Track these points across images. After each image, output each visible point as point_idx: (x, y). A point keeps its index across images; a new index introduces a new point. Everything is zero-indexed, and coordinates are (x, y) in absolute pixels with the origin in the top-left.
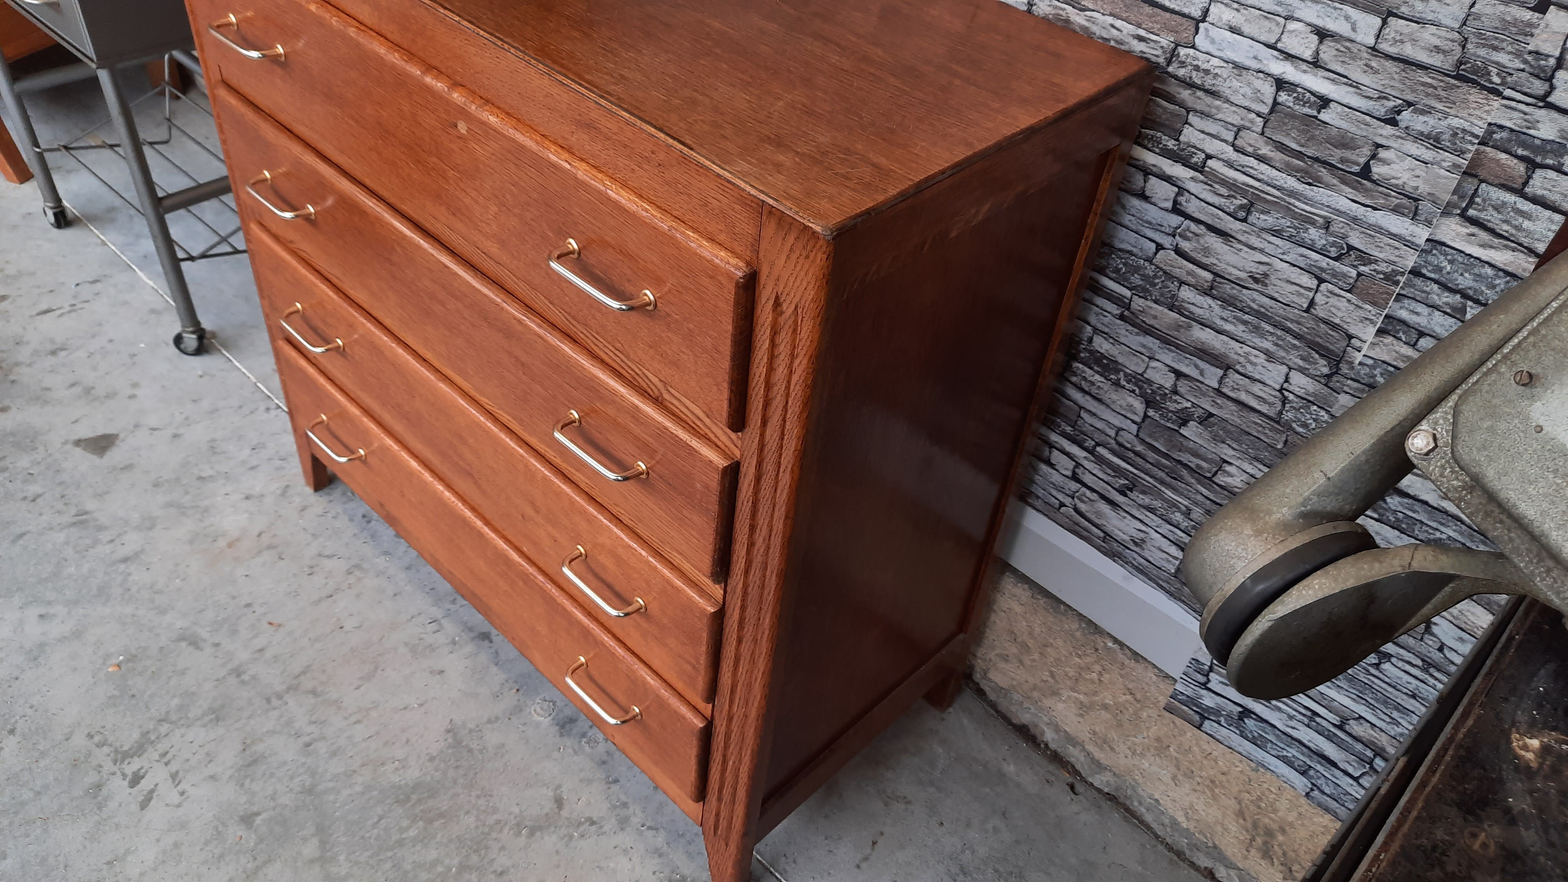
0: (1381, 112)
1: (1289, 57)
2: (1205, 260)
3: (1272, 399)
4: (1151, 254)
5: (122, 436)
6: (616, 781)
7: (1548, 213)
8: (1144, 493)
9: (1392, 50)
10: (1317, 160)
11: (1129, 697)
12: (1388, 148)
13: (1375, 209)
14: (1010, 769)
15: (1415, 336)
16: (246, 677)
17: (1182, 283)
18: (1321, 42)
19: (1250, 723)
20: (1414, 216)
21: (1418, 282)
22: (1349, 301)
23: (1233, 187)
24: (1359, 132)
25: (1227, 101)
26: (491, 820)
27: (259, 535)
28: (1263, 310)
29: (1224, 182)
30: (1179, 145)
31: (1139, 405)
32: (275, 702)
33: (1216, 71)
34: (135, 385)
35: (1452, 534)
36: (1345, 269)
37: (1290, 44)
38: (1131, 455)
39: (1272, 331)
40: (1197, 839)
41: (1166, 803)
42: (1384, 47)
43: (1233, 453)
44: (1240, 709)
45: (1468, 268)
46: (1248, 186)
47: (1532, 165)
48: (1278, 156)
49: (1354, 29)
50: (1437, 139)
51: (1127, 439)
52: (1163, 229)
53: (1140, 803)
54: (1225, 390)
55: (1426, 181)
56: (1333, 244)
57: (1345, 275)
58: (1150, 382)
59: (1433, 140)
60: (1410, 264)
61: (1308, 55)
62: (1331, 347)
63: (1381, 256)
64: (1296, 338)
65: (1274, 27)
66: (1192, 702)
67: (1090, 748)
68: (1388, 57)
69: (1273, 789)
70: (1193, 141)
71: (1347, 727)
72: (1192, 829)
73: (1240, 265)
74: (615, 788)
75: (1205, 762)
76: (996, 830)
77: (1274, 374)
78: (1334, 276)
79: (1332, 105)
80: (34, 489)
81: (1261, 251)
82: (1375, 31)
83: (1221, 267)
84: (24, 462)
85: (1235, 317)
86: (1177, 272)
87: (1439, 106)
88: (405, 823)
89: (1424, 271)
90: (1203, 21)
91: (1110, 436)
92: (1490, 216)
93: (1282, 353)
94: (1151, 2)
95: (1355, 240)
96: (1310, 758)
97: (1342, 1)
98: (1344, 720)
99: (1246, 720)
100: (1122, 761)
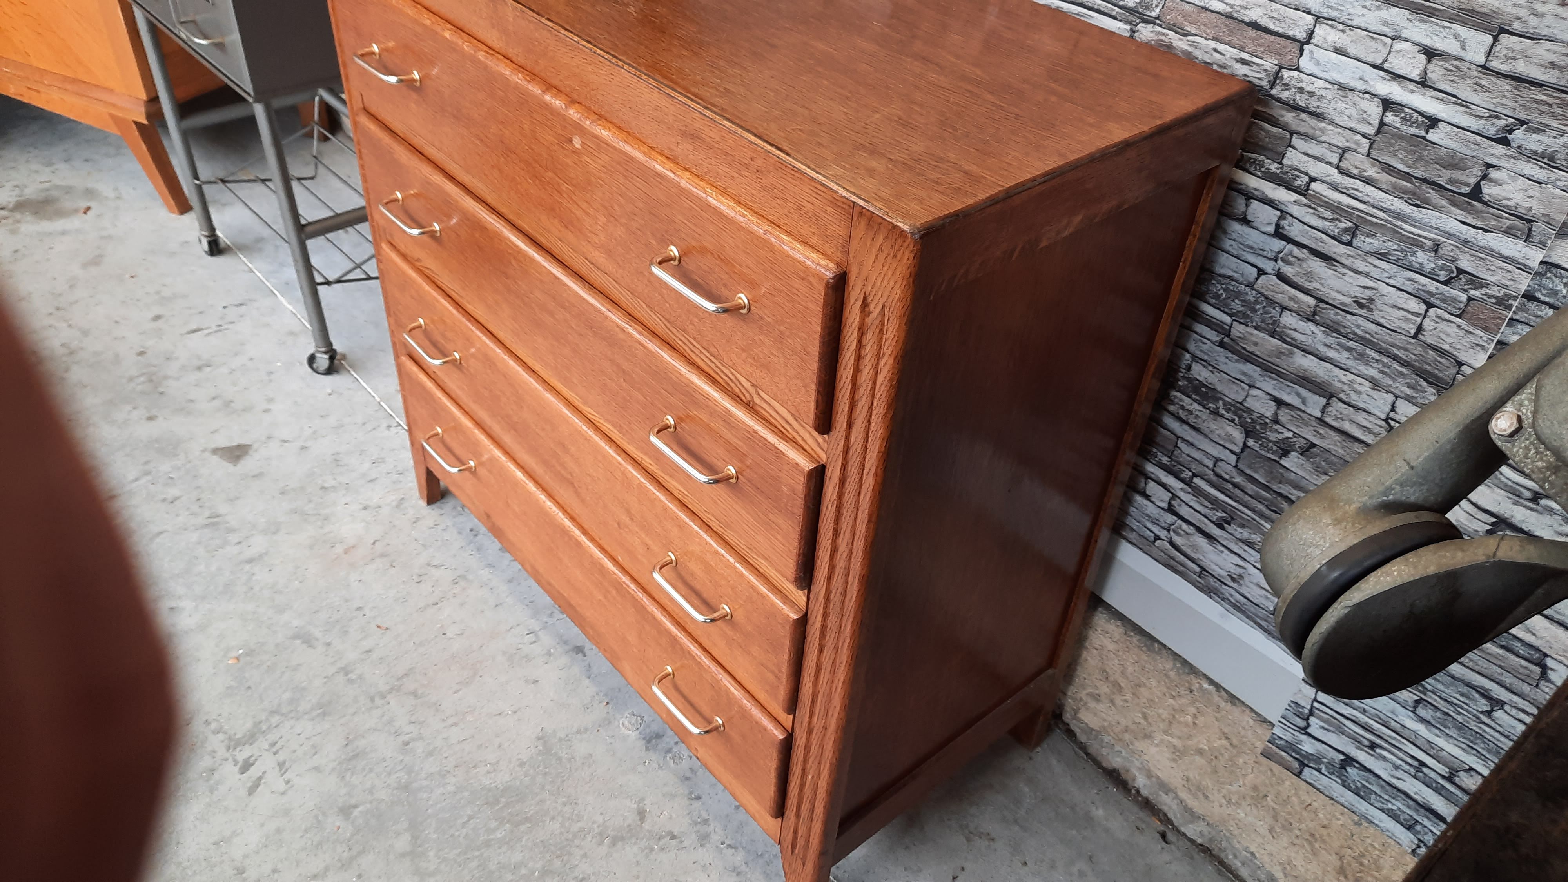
0: (1492, 131)
1: (1396, 77)
2: (1308, 285)
3: (1377, 429)
4: (1252, 280)
5: (255, 446)
6: (699, 798)
8: (1242, 526)
9: (1504, 68)
10: (1425, 181)
11: (1225, 742)
12: (1498, 168)
13: (1486, 231)
14: (1099, 813)
16: (353, 676)
17: (1284, 308)
18: (1429, 61)
19: (1352, 772)
20: (1528, 238)
21: (1532, 306)
22: (1459, 326)
23: (1338, 210)
24: (1469, 152)
25: (1332, 123)
26: (575, 827)
27: (374, 544)
28: (1368, 336)
29: (1328, 205)
30: (1281, 168)
31: (1238, 435)
32: (379, 701)
33: (1322, 92)
34: (270, 400)
36: (1455, 293)
37: (1397, 64)
38: (1230, 486)
39: (1377, 357)
41: (1263, 857)
42: (1495, 64)
44: (1342, 757)
46: (1353, 208)
48: (1384, 178)
49: (1463, 48)
50: (1552, 158)
51: (1226, 470)
52: (1265, 254)
53: (1235, 856)
54: (1328, 420)
55: (1540, 202)
56: (1442, 268)
57: (1454, 300)
58: (1250, 411)
59: (1547, 159)
60: (1523, 288)
61: (1415, 74)
62: (1440, 375)
63: (1493, 279)
64: (1402, 365)
65: (1380, 47)
66: (1290, 747)
67: (1183, 795)
68: (1500, 74)
69: (1377, 846)
70: (1296, 164)
71: (1457, 780)
73: (1344, 290)
74: (697, 804)
75: (1305, 814)
76: (1081, 874)
77: (1380, 403)
78: (1443, 301)
79: (1440, 125)
80: (173, 492)
81: (1367, 275)
82: (1485, 49)
83: (1324, 292)
84: (165, 467)
85: (1339, 344)
86: (1279, 298)
87: (1554, 124)
88: (493, 824)
89: (1538, 295)
90: (1308, 42)
91: (1207, 467)
93: (1388, 381)
94: (1255, 25)
95: (1465, 263)
96: (1417, 811)
97: (1451, 20)
98: (1453, 770)
99: (1348, 769)
100: (1217, 810)
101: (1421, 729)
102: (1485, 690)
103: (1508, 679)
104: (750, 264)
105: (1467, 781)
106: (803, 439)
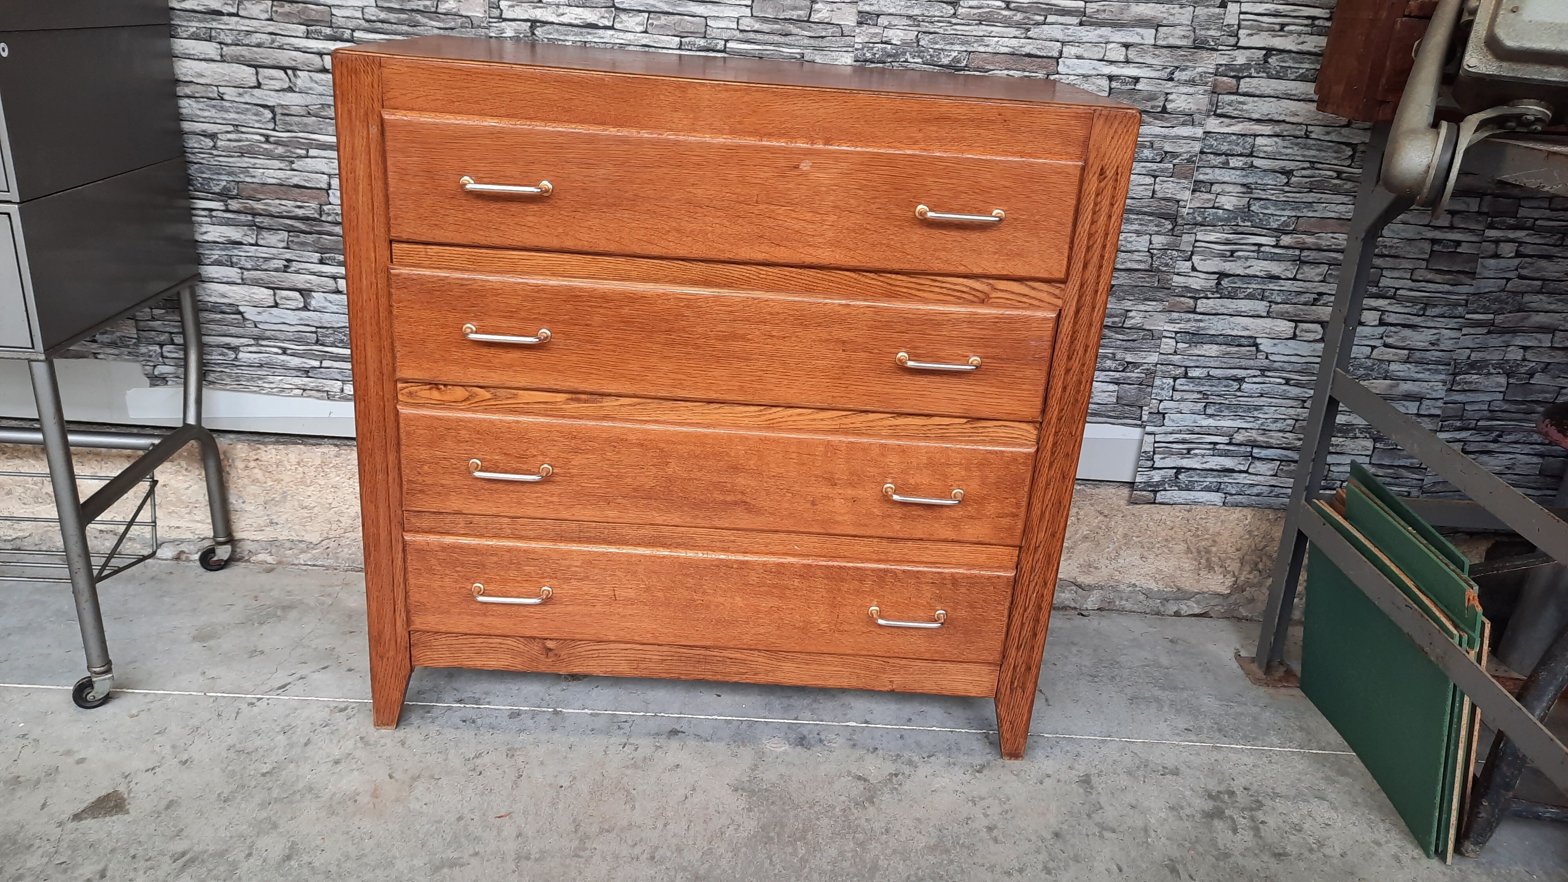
0: (1165, 76)
1: (1112, 62)
3: (1145, 259)
5: (121, 790)
7: (1251, 99)
9: (1164, 43)
11: (1101, 518)
12: (1172, 93)
13: (1173, 127)
15: (1208, 186)
16: (535, 856)
18: (1127, 50)
19: (1182, 477)
20: (1193, 123)
21: (1203, 156)
22: (1172, 182)
24: (1157, 90)
26: (838, 813)
32: (585, 854)
34: (68, 753)
35: (1255, 286)
36: (1166, 165)
37: (1111, 56)
39: (1136, 217)
40: (1167, 592)
41: (1140, 582)
42: (1160, 42)
43: (1131, 303)
44: (1175, 471)
45: (1224, 140)
47: (1238, 78)
49: (1143, 39)
50: (1194, 81)
55: (1194, 104)
56: (1157, 154)
57: (1167, 169)
59: (1192, 82)
60: (1198, 149)
61: (1122, 58)
62: (1170, 212)
63: (1183, 150)
64: (1150, 216)
65: (1100, 49)
66: (1147, 485)
68: (1163, 47)
69: (1203, 516)
71: (1234, 441)
72: (1161, 587)
75: (1159, 529)
76: (1079, 652)
77: (1142, 243)
78: (1162, 172)
79: (1141, 80)
80: (87, 870)
82: (1153, 36)
84: (32, 861)
87: (1191, 64)
89: (1205, 150)
90: (1061, 57)
92: (1228, 110)
93: (1145, 228)
94: (1029, 55)
95: (1168, 148)
96: (1219, 476)
97: (1133, 26)
98: (1231, 437)
99: (1180, 477)
100: (1105, 572)
101: (1211, 422)
102: (1235, 376)
103: (1244, 363)
104: (1008, 184)
105: (1239, 438)
106: (1040, 300)
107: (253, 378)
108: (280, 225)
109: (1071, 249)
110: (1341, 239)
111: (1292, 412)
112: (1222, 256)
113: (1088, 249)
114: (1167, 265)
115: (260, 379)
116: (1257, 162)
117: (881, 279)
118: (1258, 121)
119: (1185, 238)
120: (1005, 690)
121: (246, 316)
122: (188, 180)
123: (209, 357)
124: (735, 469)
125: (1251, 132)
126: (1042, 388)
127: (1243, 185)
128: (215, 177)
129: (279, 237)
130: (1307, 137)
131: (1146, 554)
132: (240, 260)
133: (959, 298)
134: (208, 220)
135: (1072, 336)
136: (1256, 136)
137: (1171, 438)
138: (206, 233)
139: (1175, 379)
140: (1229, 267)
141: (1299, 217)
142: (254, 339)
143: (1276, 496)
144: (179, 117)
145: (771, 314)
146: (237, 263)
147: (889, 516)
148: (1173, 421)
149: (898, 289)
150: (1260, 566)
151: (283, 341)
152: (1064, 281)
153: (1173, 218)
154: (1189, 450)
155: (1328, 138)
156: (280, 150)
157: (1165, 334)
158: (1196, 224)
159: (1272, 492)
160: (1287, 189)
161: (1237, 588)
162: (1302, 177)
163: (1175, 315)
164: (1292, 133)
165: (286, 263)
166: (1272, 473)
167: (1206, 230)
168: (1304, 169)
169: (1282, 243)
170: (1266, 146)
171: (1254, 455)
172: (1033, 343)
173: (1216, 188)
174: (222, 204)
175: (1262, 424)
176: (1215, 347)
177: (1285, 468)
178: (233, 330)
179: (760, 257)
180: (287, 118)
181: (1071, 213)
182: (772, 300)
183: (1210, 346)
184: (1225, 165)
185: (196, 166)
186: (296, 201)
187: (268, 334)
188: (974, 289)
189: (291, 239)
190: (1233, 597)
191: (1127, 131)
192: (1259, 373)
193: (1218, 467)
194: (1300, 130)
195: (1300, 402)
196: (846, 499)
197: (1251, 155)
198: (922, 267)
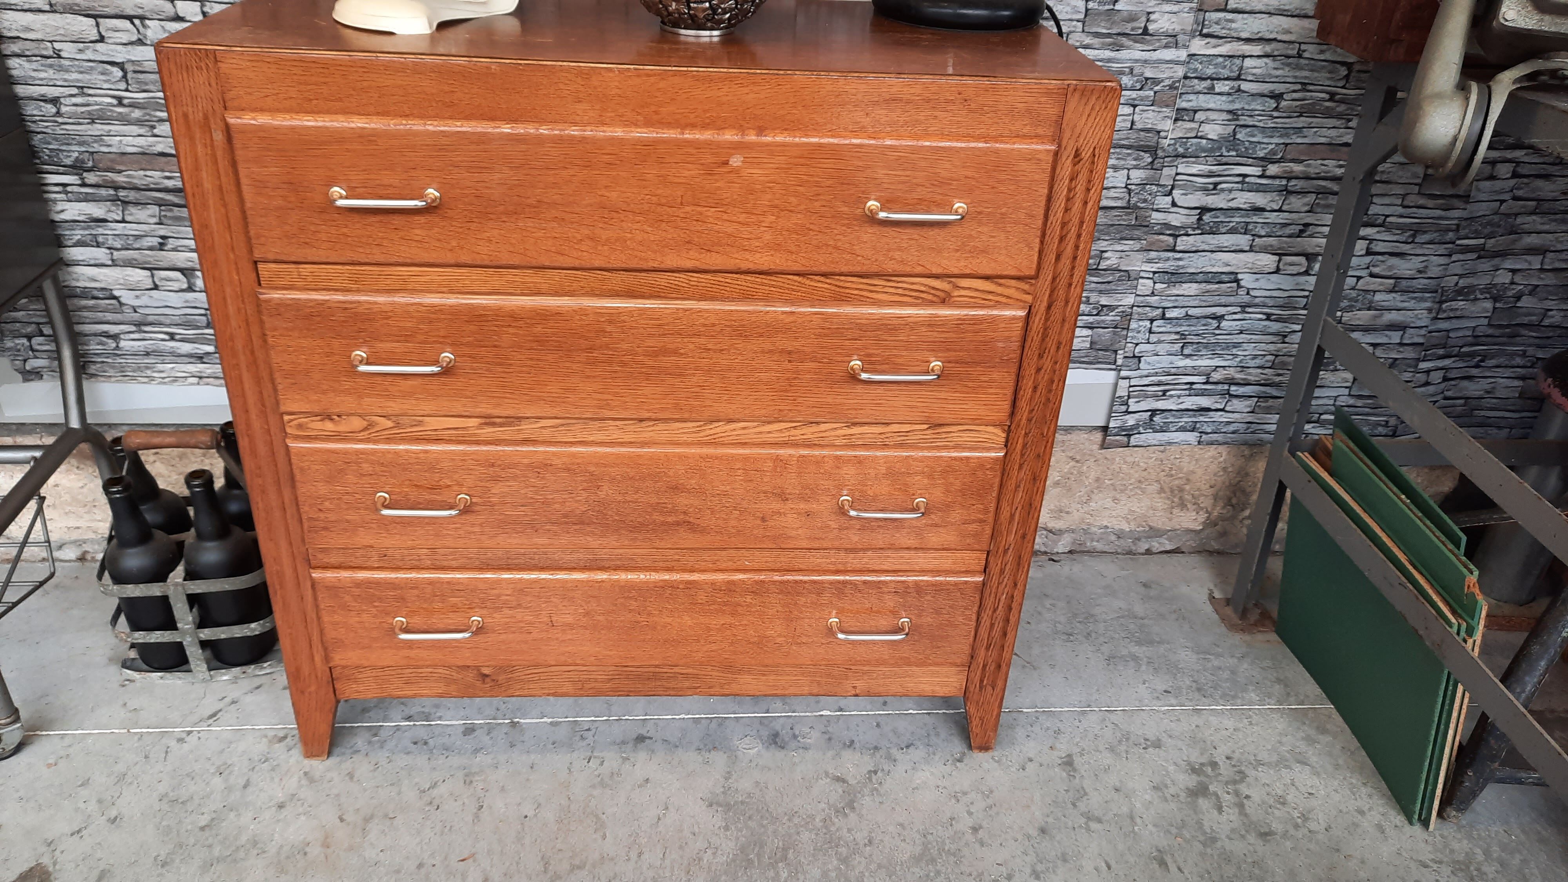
3: (1122, 195)
7: (1241, 15)
10: (1118, 34)
11: (1072, 463)
12: (1153, 13)
13: (1155, 50)
15: (1192, 114)
19: (1157, 419)
20: (1176, 45)
21: (1187, 82)
22: (1153, 111)
24: (1138, 9)
26: (818, 824)
27: (342, 820)
35: (1238, 220)
36: (1147, 93)
40: (1139, 532)
41: (1112, 523)
43: (1106, 243)
44: (1150, 413)
45: (1210, 63)
48: (1095, 41)
55: (1177, 24)
56: (1137, 82)
57: (1147, 97)
60: (1181, 74)
62: (1150, 144)
63: (1165, 76)
64: (1128, 148)
66: (1121, 430)
69: (1177, 456)
71: (1211, 380)
72: (1133, 527)
75: (1132, 471)
77: (1120, 178)
78: (1141, 100)
89: (1189, 75)
92: (1215, 29)
93: (1123, 162)
95: (1148, 73)
96: (1195, 416)
98: (1208, 375)
99: (1154, 419)
100: (1076, 516)
101: (1188, 362)
102: (1214, 314)
103: (1223, 300)
104: (969, 174)
105: (1216, 376)
106: (1008, 297)
107: (139, 367)
108: (148, 199)
109: (1042, 242)
110: (1333, 167)
111: (1272, 347)
112: (1204, 189)
113: (1062, 239)
114: (1145, 201)
115: (147, 368)
116: (1245, 86)
117: (828, 281)
118: (1248, 40)
119: (1166, 171)
120: (974, 688)
121: (123, 300)
122: (33, 153)
123: (87, 348)
124: (676, 489)
125: (1240, 53)
126: (1009, 392)
127: (1229, 112)
128: (64, 148)
129: (149, 212)
130: (1300, 56)
131: (1118, 496)
132: (107, 240)
133: (917, 298)
134: (63, 196)
135: (1043, 334)
136: (1244, 57)
137: (1146, 381)
138: (62, 211)
139: (1152, 321)
140: (1212, 201)
141: (1286, 145)
142: (135, 325)
143: (1252, 433)
144: (10, 81)
145: (705, 325)
146: (103, 243)
147: (847, 528)
148: (1149, 363)
149: (847, 291)
150: (1234, 501)
151: (169, 325)
152: (1036, 277)
153: (1153, 150)
154: (1164, 392)
155: (1322, 57)
156: (137, 114)
157: (1143, 274)
158: (1177, 156)
159: (1248, 428)
160: (1275, 114)
161: (1210, 523)
162: (1293, 100)
163: (1153, 254)
164: (1285, 52)
165: (160, 240)
166: (1249, 409)
167: (1187, 162)
168: (1294, 91)
169: (1268, 173)
170: (1255, 68)
171: (1231, 393)
172: (1000, 345)
173: (1200, 116)
174: (76, 177)
175: (1241, 362)
176: (1195, 285)
177: (1263, 404)
178: (109, 316)
179: (689, 264)
180: (141, 76)
181: (1043, 203)
182: (707, 311)
183: (1189, 285)
184: (1211, 91)
185: (39, 136)
186: (163, 171)
187: (151, 319)
188: (934, 288)
189: (163, 213)
190: (1207, 532)
191: (1106, 108)
192: (1239, 309)
193: (1194, 407)
194: (1293, 49)
195: (1280, 337)
196: (799, 514)
197: (1238, 78)
198: (874, 269)
